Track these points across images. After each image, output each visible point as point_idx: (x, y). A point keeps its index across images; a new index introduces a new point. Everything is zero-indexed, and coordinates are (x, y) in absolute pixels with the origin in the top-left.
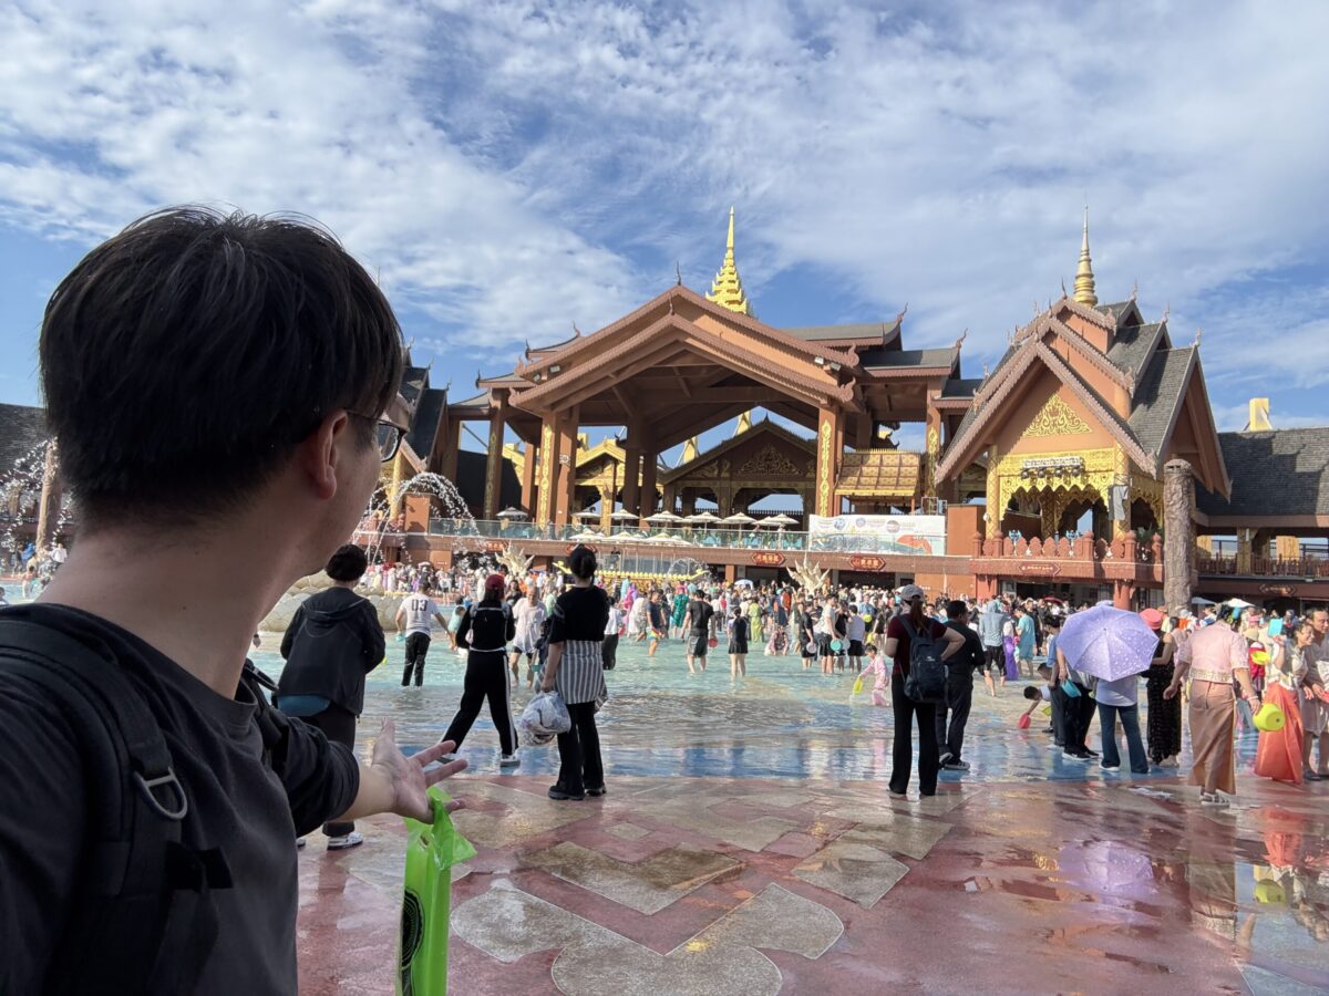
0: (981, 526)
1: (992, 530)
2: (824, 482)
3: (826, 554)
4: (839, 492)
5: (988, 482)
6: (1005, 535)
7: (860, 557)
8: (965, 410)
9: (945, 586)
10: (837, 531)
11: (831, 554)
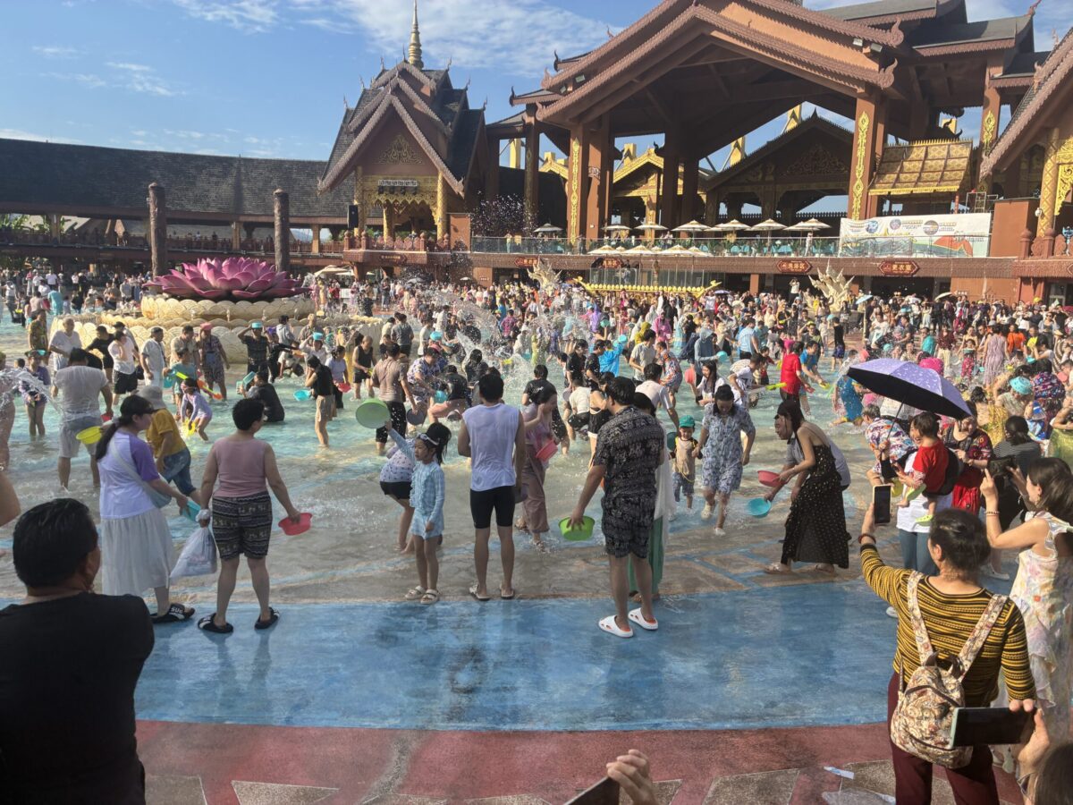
0: (1032, 223)
1: (1044, 227)
2: (859, 182)
3: (855, 260)
4: (874, 192)
5: (1045, 172)
6: (1058, 231)
7: (891, 262)
8: (1026, 88)
9: (984, 291)
10: (868, 235)
11: (861, 259)
